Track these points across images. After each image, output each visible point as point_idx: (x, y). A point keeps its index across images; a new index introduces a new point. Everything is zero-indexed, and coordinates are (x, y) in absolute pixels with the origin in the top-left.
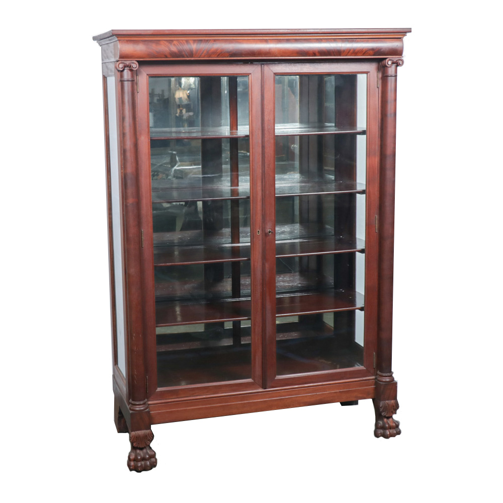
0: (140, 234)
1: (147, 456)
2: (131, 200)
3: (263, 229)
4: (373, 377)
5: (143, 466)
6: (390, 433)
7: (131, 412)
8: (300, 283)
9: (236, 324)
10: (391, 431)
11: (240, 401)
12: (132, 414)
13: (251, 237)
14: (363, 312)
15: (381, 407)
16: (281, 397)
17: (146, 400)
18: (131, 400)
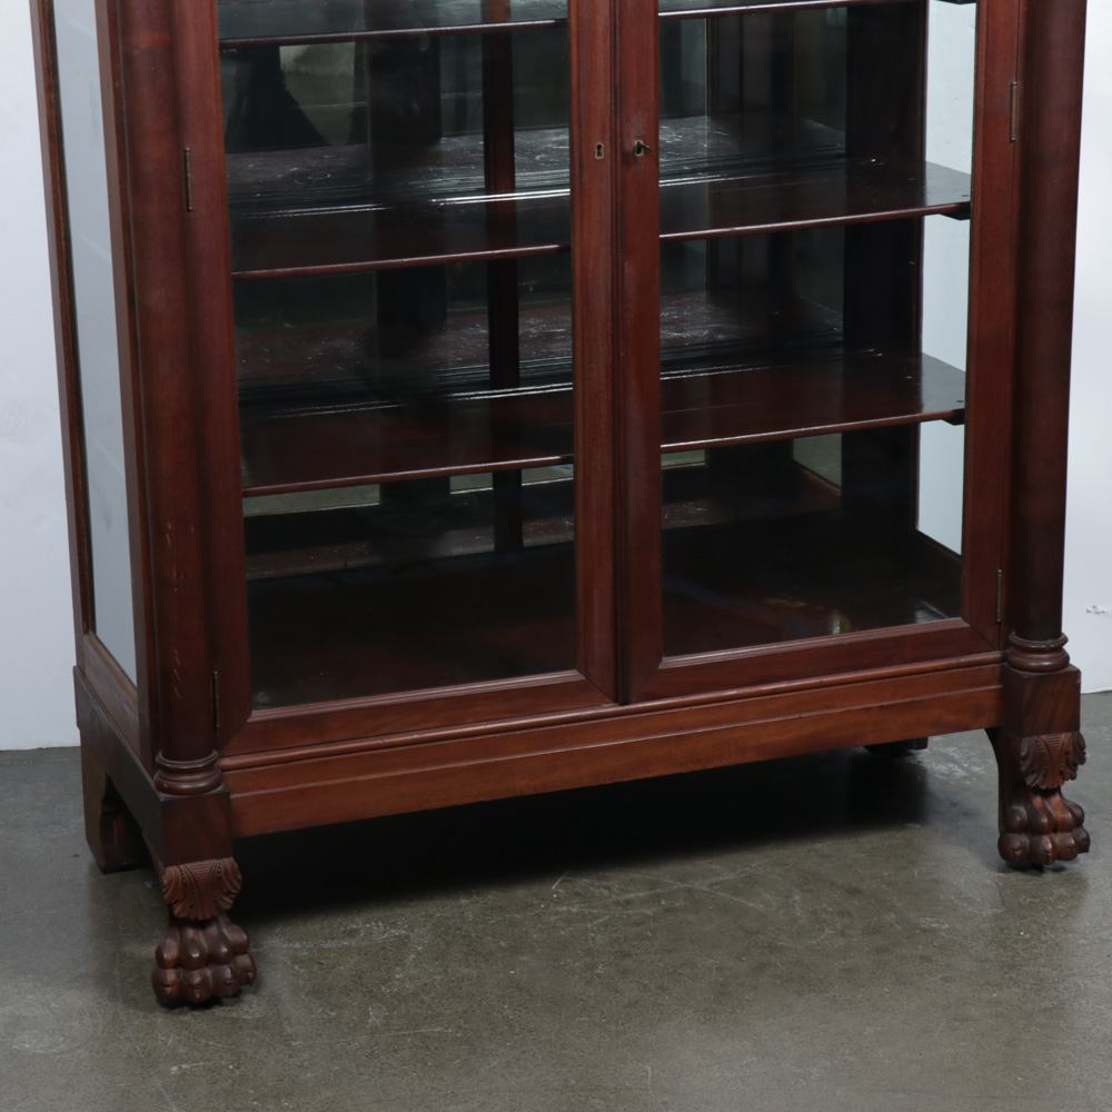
0: (179, 163)
1: (224, 950)
2: (144, 39)
3: (617, 138)
4: (995, 655)
5: (211, 981)
6: (1054, 844)
7: (163, 797)
8: (718, 330)
9: (507, 480)
10: (1058, 838)
11: (541, 749)
12: (167, 804)
13: (572, 167)
14: (961, 428)
15: (1025, 758)
16: (680, 729)
17: (215, 753)
18: (160, 755)
